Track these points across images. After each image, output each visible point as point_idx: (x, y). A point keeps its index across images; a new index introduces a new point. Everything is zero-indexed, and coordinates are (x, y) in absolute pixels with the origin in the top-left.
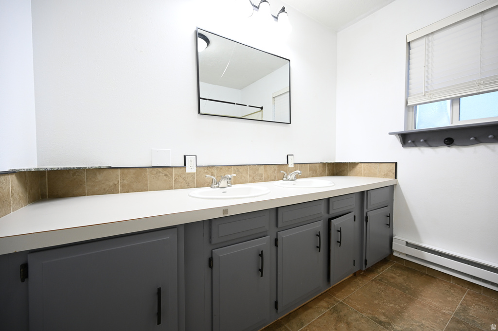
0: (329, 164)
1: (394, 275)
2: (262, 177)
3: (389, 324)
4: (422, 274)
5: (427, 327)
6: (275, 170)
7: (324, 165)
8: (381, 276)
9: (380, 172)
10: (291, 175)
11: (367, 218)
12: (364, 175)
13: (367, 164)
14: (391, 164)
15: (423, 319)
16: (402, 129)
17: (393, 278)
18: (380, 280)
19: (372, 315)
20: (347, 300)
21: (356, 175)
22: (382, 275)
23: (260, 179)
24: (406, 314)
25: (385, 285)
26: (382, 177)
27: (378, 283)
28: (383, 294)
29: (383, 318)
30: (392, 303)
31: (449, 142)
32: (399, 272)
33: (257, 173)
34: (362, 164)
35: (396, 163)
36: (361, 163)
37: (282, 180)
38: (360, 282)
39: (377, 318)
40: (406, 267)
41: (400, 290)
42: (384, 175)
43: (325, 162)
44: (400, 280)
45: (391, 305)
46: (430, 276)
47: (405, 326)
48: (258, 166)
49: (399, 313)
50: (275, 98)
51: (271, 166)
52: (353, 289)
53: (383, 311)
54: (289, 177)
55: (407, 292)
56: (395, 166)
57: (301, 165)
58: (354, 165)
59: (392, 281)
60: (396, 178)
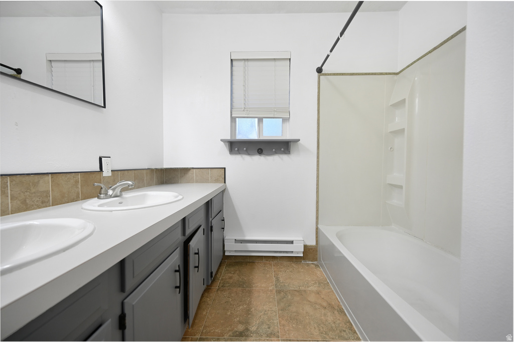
0: (157, 170)
1: (231, 275)
2: (48, 196)
3: (247, 329)
4: (246, 263)
5: (268, 310)
6: (77, 182)
7: (151, 171)
8: (222, 282)
9: (211, 177)
10: (114, 190)
11: (212, 227)
12: (197, 182)
13: (199, 170)
14: (221, 169)
15: (264, 305)
16: (228, 137)
17: (231, 278)
18: (223, 286)
19: (232, 330)
20: (204, 331)
21: (188, 182)
22: (222, 280)
23: (43, 202)
24: (253, 309)
25: (228, 289)
26: (213, 183)
27: (222, 291)
28: (231, 300)
29: (241, 328)
30: (240, 306)
31: (260, 152)
32: (232, 269)
33: (33, 190)
34: (194, 170)
35: (225, 168)
36: (193, 168)
37: (96, 199)
38: (208, 299)
39: (237, 332)
40: (235, 262)
41: (239, 287)
42: (215, 180)
43: (153, 167)
44: (236, 277)
45: (241, 307)
46: (251, 262)
47: (258, 322)
48: (36, 177)
49: (248, 312)
50: (53, 64)
51: (68, 175)
52: (205, 313)
53: (238, 319)
54: (110, 192)
55: (245, 286)
56: (224, 171)
57: (123, 172)
58: (186, 170)
59: (231, 281)
60: (225, 183)
